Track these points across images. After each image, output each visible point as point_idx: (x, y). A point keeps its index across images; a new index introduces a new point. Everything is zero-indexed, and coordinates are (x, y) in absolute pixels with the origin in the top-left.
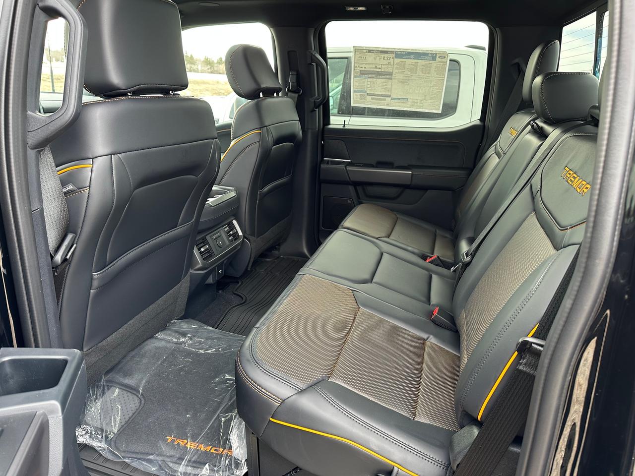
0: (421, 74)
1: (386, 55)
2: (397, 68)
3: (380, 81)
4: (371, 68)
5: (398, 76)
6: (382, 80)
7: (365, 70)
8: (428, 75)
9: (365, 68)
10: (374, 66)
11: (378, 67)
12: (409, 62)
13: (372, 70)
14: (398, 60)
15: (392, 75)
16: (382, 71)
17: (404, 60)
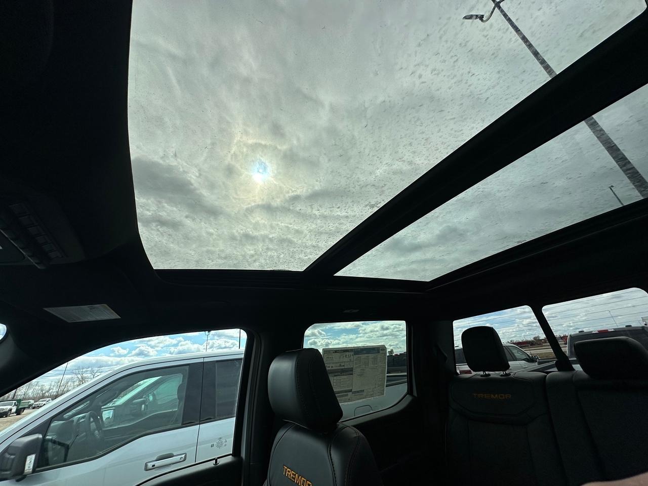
0: (372, 366)
1: (347, 354)
2: (356, 364)
3: (344, 378)
4: (336, 366)
5: (357, 371)
6: (345, 377)
7: (332, 369)
8: (376, 365)
9: (332, 367)
10: (338, 365)
11: (342, 364)
12: (363, 356)
13: (338, 368)
14: (356, 356)
15: (352, 370)
16: (346, 367)
17: (360, 356)
